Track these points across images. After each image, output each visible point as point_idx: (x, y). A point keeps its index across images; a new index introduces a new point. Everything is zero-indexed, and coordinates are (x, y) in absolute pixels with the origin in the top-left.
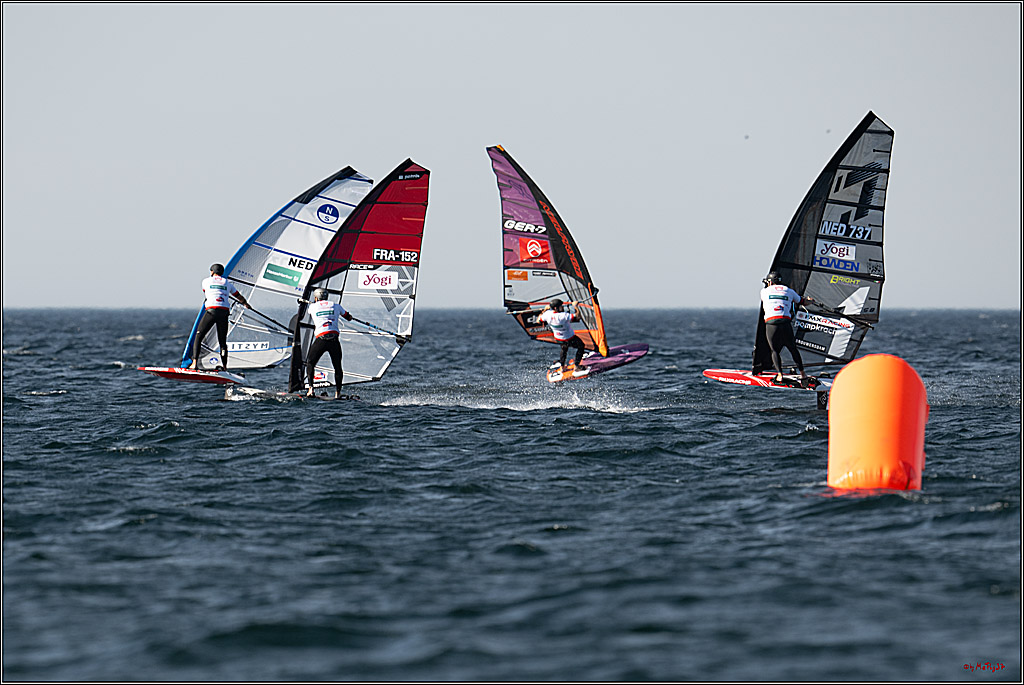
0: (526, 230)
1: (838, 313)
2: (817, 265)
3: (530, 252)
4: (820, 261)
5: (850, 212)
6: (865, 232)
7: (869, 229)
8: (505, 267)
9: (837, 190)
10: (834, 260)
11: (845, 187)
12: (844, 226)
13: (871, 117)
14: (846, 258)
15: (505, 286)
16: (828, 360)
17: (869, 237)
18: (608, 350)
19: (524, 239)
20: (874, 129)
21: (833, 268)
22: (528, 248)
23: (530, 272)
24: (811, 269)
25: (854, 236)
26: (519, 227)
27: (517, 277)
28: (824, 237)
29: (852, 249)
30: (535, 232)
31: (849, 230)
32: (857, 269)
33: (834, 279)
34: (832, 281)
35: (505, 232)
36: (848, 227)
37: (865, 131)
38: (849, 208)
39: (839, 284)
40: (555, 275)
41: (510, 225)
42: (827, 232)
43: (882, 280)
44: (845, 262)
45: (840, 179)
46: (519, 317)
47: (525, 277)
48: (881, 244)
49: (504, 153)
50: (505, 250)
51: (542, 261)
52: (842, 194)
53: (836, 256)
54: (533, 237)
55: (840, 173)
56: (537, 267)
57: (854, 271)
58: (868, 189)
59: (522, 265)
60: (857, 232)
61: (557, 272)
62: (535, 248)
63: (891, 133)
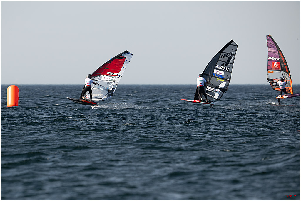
0: (274, 59)
1: (217, 88)
2: (214, 75)
3: (274, 65)
4: (215, 75)
5: (224, 64)
6: (227, 69)
7: (228, 68)
8: (268, 70)
9: (221, 58)
10: (218, 74)
11: (223, 57)
12: (222, 67)
13: (232, 41)
14: (221, 74)
15: (268, 75)
16: (213, 99)
17: (228, 70)
18: (293, 93)
19: (273, 62)
20: (233, 44)
21: (218, 77)
22: (274, 64)
23: (274, 71)
24: (212, 76)
25: (224, 70)
26: (272, 58)
27: (271, 72)
28: (217, 69)
29: (223, 72)
30: (277, 60)
31: (223, 68)
32: (224, 77)
33: (218, 79)
34: (217, 80)
35: (268, 60)
36: (223, 67)
37: (230, 44)
38: (224, 63)
39: (219, 81)
40: (280, 72)
41: (270, 58)
42: (217, 68)
43: (230, 81)
44: (221, 75)
45: (222, 55)
46: (271, 83)
47: (273, 72)
48: (231, 72)
49: (270, 37)
50: (268, 65)
51: (277, 68)
52: (223, 59)
53: (219, 74)
54: (276, 61)
55: (222, 54)
56: (276, 70)
57: (223, 78)
58: (230, 58)
59: (272, 69)
60: (225, 69)
61: (281, 71)
62: (276, 64)
63: (237, 46)
